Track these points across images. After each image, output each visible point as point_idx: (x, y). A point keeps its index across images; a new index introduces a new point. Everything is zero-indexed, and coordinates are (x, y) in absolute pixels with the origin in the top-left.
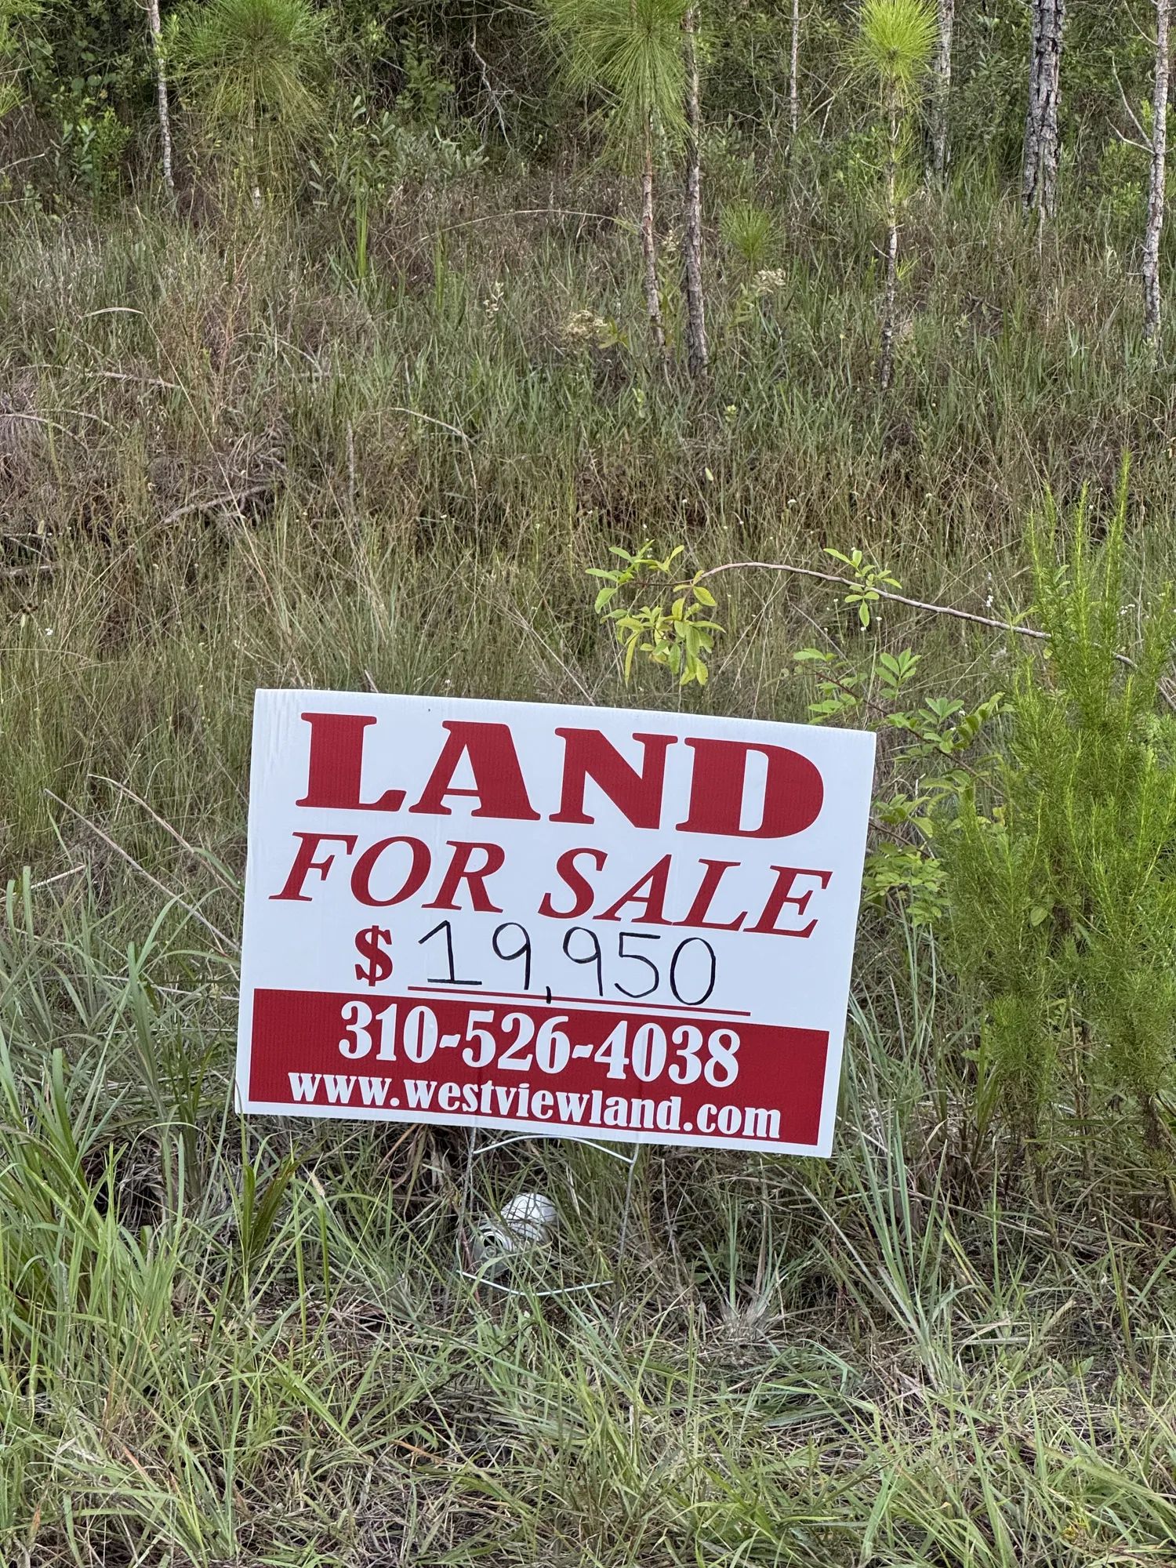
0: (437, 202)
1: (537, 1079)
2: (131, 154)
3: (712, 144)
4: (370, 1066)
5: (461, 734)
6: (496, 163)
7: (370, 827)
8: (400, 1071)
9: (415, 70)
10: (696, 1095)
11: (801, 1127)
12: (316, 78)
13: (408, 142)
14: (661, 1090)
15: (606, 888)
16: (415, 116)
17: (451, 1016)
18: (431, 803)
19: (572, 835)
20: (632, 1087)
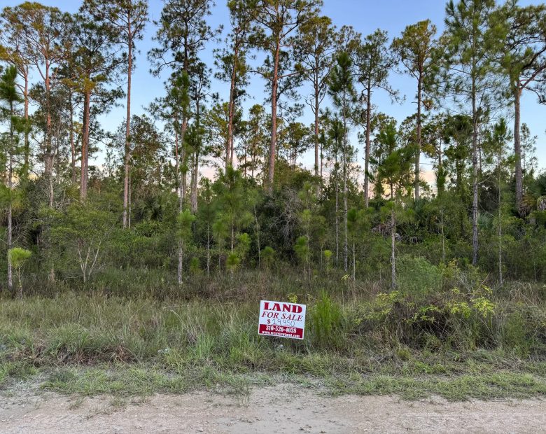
0: (286, 269)
1: (281, 332)
2: (256, 264)
3: (313, 264)
4: (268, 331)
5: (276, 304)
6: (292, 265)
7: (269, 311)
8: (271, 331)
9: (285, 256)
10: (293, 334)
11: (301, 337)
12: (275, 257)
13: (283, 263)
14: (290, 333)
15: (286, 316)
16: (284, 260)
17: (275, 327)
18: (273, 309)
19: (283, 312)
20: (288, 333)
